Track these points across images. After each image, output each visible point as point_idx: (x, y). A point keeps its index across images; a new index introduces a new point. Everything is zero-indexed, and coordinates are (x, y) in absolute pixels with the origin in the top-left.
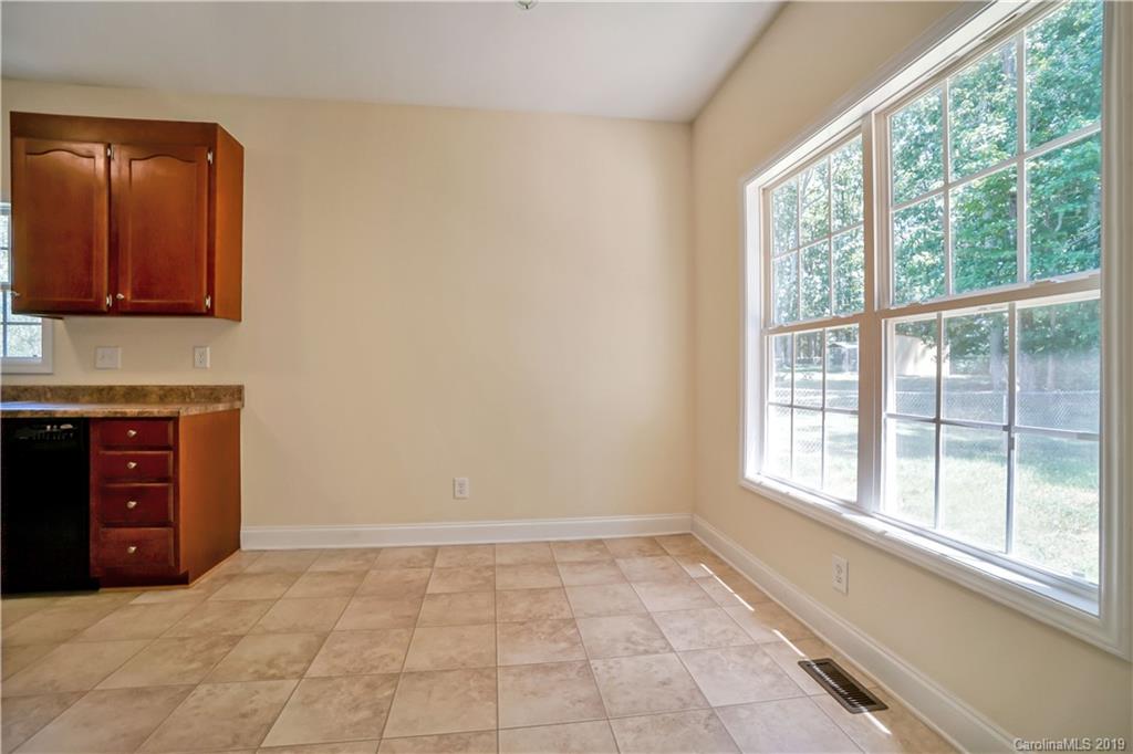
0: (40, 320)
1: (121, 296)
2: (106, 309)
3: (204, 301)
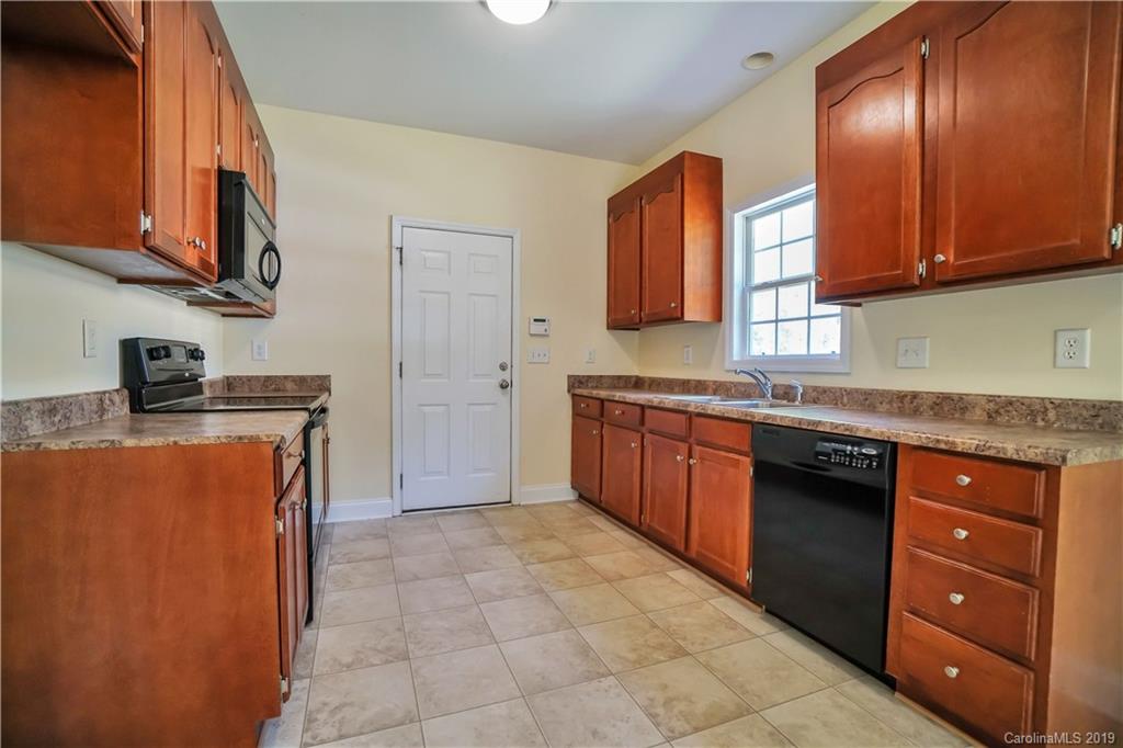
0: (837, 309)
1: (940, 258)
2: (917, 282)
3: (1106, 236)
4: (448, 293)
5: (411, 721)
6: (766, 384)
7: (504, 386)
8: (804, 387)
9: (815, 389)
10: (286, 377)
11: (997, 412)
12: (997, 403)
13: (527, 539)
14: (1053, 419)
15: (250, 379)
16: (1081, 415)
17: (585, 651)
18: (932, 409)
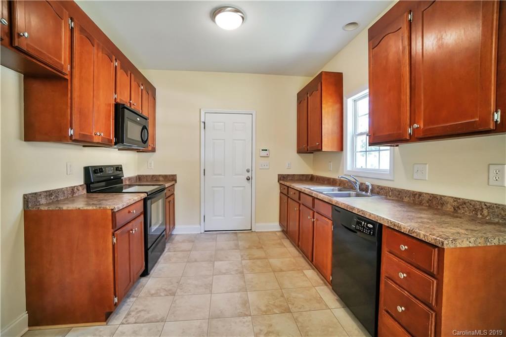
1: (416, 126)
2: (408, 138)
3: (492, 116)
4: (224, 140)
5: (162, 322)
6: (356, 183)
7: (248, 179)
8: (372, 185)
9: (378, 187)
10: (160, 175)
11: (458, 207)
12: (458, 203)
13: (250, 248)
14: (486, 214)
15: (147, 176)
16: (500, 214)
17: (245, 303)
18: (428, 202)
